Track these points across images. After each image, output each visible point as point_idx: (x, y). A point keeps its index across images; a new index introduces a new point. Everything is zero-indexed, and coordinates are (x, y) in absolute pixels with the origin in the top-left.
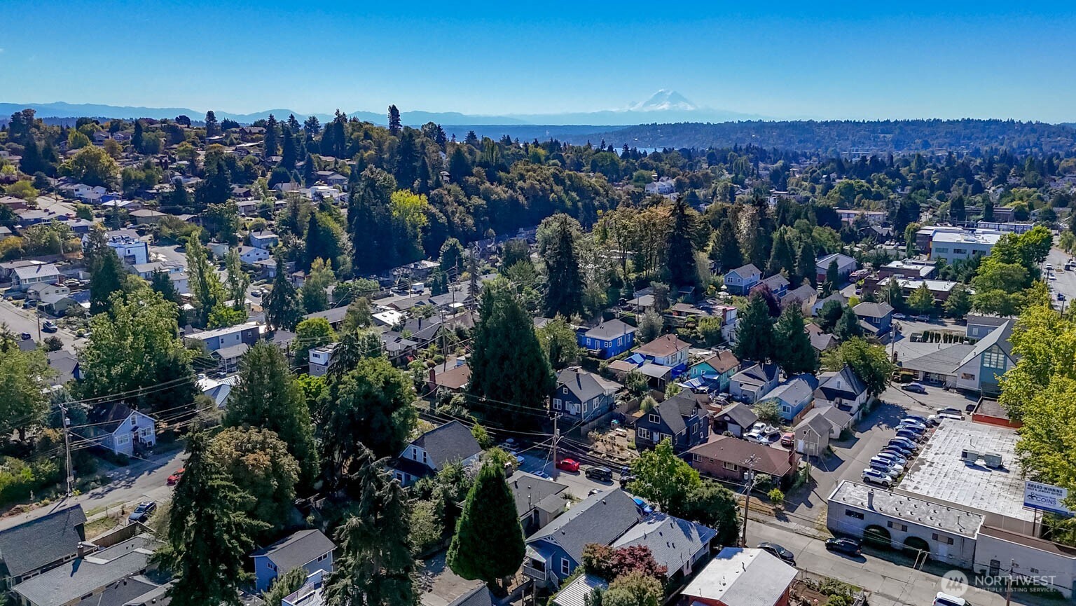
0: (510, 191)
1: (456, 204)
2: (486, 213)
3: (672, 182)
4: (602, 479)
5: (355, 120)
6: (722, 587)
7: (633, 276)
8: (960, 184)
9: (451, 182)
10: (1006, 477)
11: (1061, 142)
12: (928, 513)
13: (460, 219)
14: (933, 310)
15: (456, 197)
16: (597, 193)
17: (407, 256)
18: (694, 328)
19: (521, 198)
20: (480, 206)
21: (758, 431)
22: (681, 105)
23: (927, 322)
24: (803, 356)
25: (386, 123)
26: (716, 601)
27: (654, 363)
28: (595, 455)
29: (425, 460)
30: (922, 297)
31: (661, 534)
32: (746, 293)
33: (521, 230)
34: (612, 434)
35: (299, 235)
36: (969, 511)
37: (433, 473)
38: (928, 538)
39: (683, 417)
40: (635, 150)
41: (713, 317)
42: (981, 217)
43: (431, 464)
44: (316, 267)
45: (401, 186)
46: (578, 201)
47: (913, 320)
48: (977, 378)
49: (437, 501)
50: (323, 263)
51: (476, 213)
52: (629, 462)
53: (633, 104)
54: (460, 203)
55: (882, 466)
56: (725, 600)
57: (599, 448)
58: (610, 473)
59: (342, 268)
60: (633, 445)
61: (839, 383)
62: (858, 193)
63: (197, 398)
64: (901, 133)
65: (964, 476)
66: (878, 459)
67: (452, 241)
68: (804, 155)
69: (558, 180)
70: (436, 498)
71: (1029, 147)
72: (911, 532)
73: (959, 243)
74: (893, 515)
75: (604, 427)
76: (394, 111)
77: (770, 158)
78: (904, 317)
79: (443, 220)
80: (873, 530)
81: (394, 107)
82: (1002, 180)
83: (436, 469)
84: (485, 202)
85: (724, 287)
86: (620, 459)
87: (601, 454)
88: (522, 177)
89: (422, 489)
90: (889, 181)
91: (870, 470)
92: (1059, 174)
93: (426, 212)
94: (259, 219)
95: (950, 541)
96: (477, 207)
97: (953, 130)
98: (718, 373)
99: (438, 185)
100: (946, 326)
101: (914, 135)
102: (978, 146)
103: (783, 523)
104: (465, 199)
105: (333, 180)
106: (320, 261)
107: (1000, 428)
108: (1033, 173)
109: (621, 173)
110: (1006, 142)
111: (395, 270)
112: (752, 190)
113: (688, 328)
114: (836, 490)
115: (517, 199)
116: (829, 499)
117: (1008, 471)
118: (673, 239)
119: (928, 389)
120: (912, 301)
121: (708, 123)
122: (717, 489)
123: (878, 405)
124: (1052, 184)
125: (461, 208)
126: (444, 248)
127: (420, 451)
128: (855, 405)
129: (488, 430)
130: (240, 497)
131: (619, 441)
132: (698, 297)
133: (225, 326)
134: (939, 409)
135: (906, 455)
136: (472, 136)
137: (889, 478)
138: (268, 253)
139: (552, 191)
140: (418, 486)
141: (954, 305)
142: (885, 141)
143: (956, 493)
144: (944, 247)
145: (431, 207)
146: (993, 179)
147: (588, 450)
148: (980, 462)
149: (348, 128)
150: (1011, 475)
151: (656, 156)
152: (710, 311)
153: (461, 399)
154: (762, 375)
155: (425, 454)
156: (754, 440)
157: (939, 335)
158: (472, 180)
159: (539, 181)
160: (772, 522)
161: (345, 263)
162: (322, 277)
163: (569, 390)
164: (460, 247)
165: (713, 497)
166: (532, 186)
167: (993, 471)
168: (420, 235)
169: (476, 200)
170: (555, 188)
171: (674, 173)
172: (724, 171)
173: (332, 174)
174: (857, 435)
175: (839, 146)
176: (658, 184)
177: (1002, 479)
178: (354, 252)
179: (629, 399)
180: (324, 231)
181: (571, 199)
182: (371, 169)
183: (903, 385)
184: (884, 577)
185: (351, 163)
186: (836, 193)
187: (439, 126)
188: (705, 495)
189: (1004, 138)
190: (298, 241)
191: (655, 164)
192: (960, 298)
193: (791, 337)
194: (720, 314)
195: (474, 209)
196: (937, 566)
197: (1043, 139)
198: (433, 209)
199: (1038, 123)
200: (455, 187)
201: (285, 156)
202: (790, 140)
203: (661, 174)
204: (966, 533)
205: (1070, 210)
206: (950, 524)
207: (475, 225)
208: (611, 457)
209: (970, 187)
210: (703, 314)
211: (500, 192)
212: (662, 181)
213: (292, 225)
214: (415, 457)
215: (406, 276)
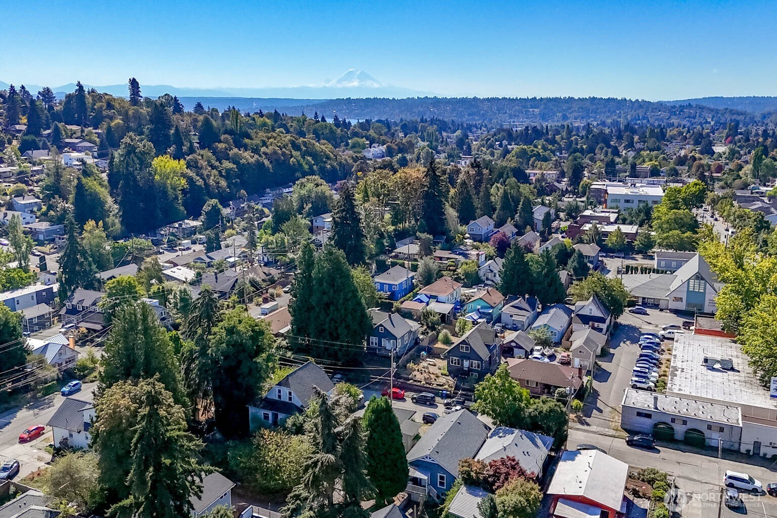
0: (256, 156)
1: (210, 168)
2: (238, 177)
3: (383, 148)
4: (428, 403)
5: (93, 91)
6: (580, 485)
7: (391, 228)
8: (602, 149)
9: (202, 147)
10: (739, 376)
11: (662, 116)
12: (699, 409)
13: (215, 181)
14: (626, 248)
15: (209, 162)
16: (328, 158)
17: (170, 217)
18: (455, 271)
19: (266, 162)
20: (231, 169)
21: (539, 353)
22: (369, 83)
23: (623, 258)
24: (556, 289)
25: (126, 94)
26: (581, 496)
27: (437, 301)
28: (415, 383)
29: (290, 399)
30: (617, 238)
31: (516, 445)
32: (487, 240)
33: (268, 190)
34: (424, 364)
35: (66, 199)
36: (728, 405)
37: (301, 410)
38: (703, 428)
39: (486, 345)
40: (345, 120)
41: (470, 261)
42: (628, 174)
43: (297, 401)
44: (89, 229)
45: (161, 152)
46: (314, 164)
47: (612, 257)
48: (684, 300)
49: (312, 434)
50: (95, 225)
51: (228, 176)
52: (447, 387)
53: (328, 81)
54: (213, 167)
55: (643, 374)
56: (587, 494)
57: (417, 377)
58: (434, 397)
59: (111, 229)
60: (446, 372)
61: (591, 310)
62: (531, 156)
63: (28, 358)
64: (545, 108)
65: (710, 378)
66: (639, 369)
67: (214, 201)
68: (476, 126)
69: (296, 147)
70: (310, 432)
71: (639, 120)
72: (690, 425)
73: (627, 195)
74: (674, 412)
75: (416, 359)
76: (134, 83)
77: (450, 128)
78: (604, 255)
79: (200, 182)
80: (661, 426)
81: (134, 79)
82: (630, 145)
83: (302, 406)
84: (235, 166)
85: (467, 235)
86: (437, 385)
87: (421, 382)
88: (264, 144)
89: (294, 425)
90: (550, 147)
91: (637, 379)
92: (668, 141)
93: (184, 175)
94: (19, 184)
95: (722, 430)
96: (228, 171)
97: (584, 106)
98: (492, 307)
99: (192, 150)
100: (637, 260)
101: (555, 109)
102: (603, 119)
103: (585, 427)
104: (217, 164)
105: (82, 147)
106: (92, 223)
107: (718, 338)
108: (653, 139)
109: (339, 141)
110: (622, 116)
111: (162, 230)
112: (446, 154)
113: (449, 270)
114: (625, 396)
115: (264, 163)
116: (623, 404)
117: (739, 371)
118: (427, 196)
119: (648, 311)
120: (609, 242)
121: (394, 99)
122: (553, 404)
123: (617, 326)
124: (666, 148)
125: (214, 171)
126: (206, 208)
127: (285, 391)
128: (604, 326)
129: (325, 368)
130: (195, 445)
131: (432, 369)
132: (451, 245)
133: (17, 288)
134: (664, 327)
135: (654, 364)
136: (199, 107)
137: (652, 384)
138: (34, 216)
139: (292, 156)
140: (290, 423)
141: (643, 245)
142: (534, 114)
143: (710, 392)
144: (617, 199)
145: (188, 171)
146: (623, 145)
147: (409, 380)
148: (717, 366)
149: (89, 100)
150: (742, 374)
151: (361, 125)
152: (466, 256)
153: (284, 343)
154: (527, 306)
155: (290, 393)
156: (539, 361)
157: (637, 268)
158: (221, 146)
159: (279, 147)
160: (577, 427)
161: (113, 225)
162: (95, 238)
163: (385, 328)
164: (220, 207)
165: (551, 411)
166: (275, 152)
167: (728, 372)
168: (180, 197)
169: (227, 164)
170: (294, 153)
171: (384, 140)
172: (419, 139)
173: (80, 142)
174: (612, 351)
175: (499, 118)
176: (372, 149)
177: (737, 378)
178: (121, 213)
179: (428, 333)
180: (91, 195)
181: (308, 163)
182: (130, 137)
183: (630, 309)
184: (679, 463)
185: (97, 131)
186: (513, 156)
187: (175, 98)
188: (544, 410)
189: (620, 112)
190: (66, 205)
191: (364, 133)
192: (645, 238)
193: (547, 275)
194: (474, 258)
195: (226, 172)
196: (712, 450)
197: (648, 114)
198: (191, 173)
199: (643, 101)
200: (207, 153)
201: (29, 125)
202: (461, 113)
203: (372, 141)
204: (732, 422)
205: (687, 167)
206: (718, 416)
207: (229, 187)
208: (430, 384)
209: (610, 150)
210: (461, 258)
211: (247, 157)
212: (374, 147)
213: (55, 190)
214: (280, 396)
215: (173, 234)
